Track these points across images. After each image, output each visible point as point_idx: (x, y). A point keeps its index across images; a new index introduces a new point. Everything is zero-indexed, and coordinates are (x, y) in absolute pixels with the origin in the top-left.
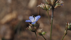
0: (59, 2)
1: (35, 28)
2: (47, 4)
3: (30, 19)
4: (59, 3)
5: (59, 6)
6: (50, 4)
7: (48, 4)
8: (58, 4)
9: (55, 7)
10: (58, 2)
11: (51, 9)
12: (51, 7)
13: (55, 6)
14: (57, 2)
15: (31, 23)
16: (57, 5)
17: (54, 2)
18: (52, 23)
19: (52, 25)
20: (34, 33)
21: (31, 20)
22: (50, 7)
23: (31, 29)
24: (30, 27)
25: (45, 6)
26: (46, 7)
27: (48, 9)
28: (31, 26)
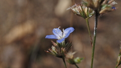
0: (109, 2)
1: (64, 50)
2: (86, 5)
3: (55, 34)
4: (109, 4)
5: (109, 9)
6: (91, 6)
7: (88, 5)
8: (106, 5)
9: (101, 12)
10: (107, 3)
11: (93, 15)
12: (93, 12)
13: (100, 10)
14: (104, 2)
15: (55, 40)
16: (104, 9)
17: (98, 2)
18: (95, 42)
19: (94, 45)
20: (61, 59)
21: (57, 35)
22: (91, 12)
23: (55, 52)
24: (53, 48)
25: (83, 10)
26: (83, 12)
27: (88, 16)
28: (56, 47)
